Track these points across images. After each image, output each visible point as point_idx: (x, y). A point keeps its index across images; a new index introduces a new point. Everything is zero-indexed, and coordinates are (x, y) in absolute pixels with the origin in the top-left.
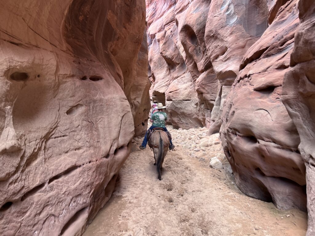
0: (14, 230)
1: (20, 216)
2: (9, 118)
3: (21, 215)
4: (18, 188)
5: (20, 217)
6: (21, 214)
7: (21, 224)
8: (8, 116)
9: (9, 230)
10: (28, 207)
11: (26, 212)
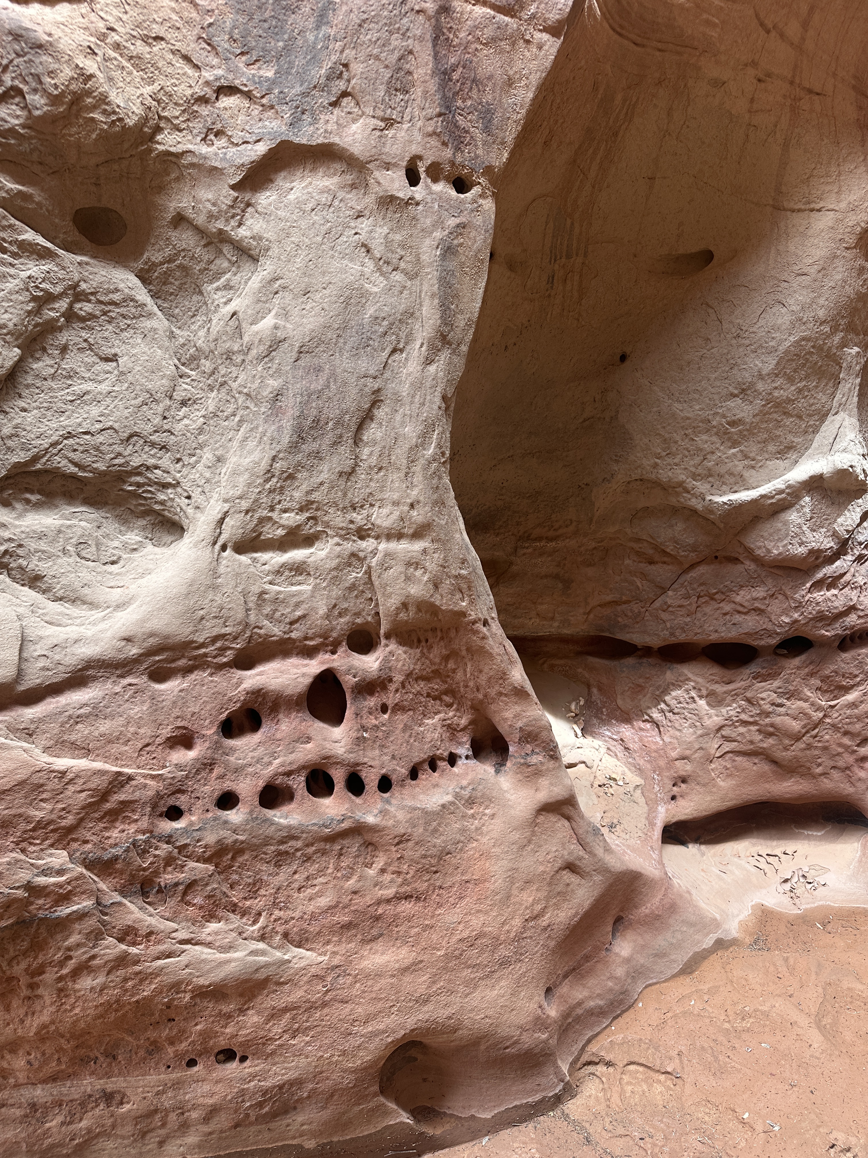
0: (803, 723)
1: (826, 691)
2: (848, 386)
3: (832, 691)
4: (836, 604)
5: (827, 695)
6: (832, 688)
7: (825, 716)
8: (847, 378)
9: (788, 715)
10: (856, 676)
11: (847, 689)
